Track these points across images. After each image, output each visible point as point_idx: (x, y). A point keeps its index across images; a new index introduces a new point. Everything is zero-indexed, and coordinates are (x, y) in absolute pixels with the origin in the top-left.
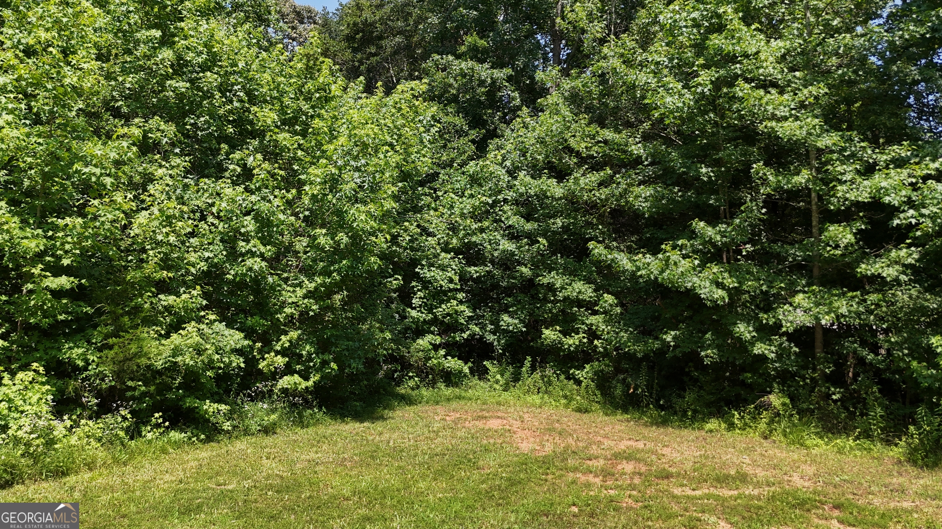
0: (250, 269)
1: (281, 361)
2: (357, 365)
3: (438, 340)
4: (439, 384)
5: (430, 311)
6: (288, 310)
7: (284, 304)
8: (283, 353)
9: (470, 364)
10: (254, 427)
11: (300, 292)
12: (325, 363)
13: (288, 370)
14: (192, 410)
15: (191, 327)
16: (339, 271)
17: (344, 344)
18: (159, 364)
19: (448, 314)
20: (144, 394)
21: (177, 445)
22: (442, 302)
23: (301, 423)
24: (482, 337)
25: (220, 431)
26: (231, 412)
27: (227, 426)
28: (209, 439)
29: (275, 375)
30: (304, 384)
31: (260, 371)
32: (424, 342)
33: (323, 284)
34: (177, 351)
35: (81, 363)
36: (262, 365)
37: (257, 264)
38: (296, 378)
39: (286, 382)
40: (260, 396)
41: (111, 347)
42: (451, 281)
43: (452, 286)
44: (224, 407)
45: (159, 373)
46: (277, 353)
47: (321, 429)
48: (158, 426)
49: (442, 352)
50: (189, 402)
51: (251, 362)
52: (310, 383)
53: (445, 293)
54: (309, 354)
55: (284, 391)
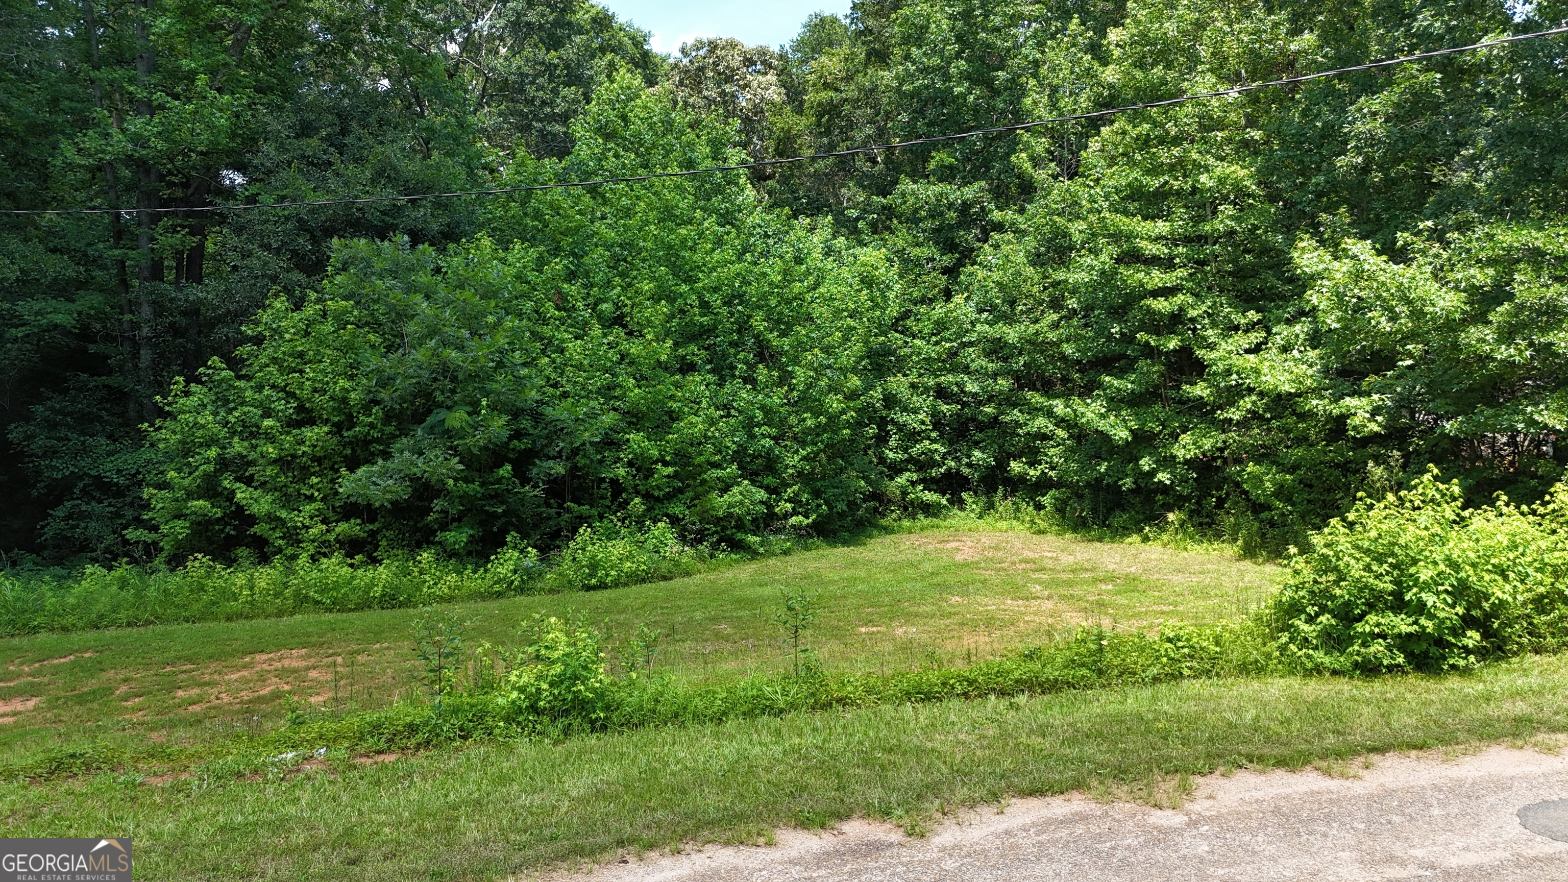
0: (763, 447)
1: (789, 506)
2: (841, 506)
3: (915, 477)
4: (919, 516)
5: (906, 451)
6: (790, 471)
7: (787, 467)
8: (789, 500)
9: (948, 496)
10: (778, 551)
11: (796, 458)
12: (819, 506)
13: (795, 513)
14: (741, 541)
15: (735, 489)
16: (822, 441)
17: (831, 491)
18: (720, 514)
19: (923, 453)
20: (716, 532)
21: (736, 561)
22: (917, 442)
23: (807, 548)
24: (958, 472)
25: (758, 554)
26: (762, 541)
27: (761, 550)
28: (753, 559)
29: (786, 516)
30: (806, 522)
31: (776, 514)
32: (901, 480)
33: (813, 452)
34: (730, 506)
35: (681, 516)
36: (777, 510)
37: (768, 442)
38: (801, 518)
39: (794, 520)
40: (778, 531)
41: (695, 506)
42: (923, 423)
43: (923, 427)
44: (758, 539)
45: (721, 519)
46: (786, 501)
47: (821, 552)
48: (724, 550)
49: (921, 487)
50: (740, 536)
51: (769, 507)
52: (810, 520)
53: (919, 434)
54: (807, 500)
55: (793, 526)
